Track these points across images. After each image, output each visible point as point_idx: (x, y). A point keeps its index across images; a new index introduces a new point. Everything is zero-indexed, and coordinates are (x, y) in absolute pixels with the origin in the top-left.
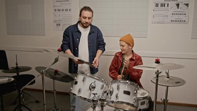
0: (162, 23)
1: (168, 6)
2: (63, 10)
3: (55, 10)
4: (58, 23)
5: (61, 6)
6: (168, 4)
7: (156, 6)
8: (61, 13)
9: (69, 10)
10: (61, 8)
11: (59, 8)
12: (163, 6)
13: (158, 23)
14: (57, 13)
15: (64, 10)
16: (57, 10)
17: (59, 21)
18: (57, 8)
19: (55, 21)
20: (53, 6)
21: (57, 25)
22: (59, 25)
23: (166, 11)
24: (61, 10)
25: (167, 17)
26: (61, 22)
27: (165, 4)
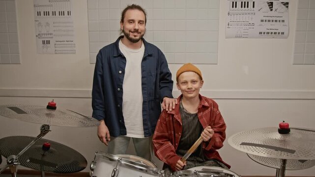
0: (243, 36)
1: (254, 7)
2: (54, 13)
3: (39, 14)
4: (46, 40)
5: (52, 6)
6: (254, 2)
7: (233, 7)
8: (50, 19)
9: (66, 13)
10: (50, 10)
11: (46, 9)
12: (245, 7)
13: (236, 37)
14: (43, 19)
15: (57, 13)
16: (42, 14)
17: (48, 36)
18: (42, 10)
19: (38, 36)
20: (34, 6)
21: (44, 42)
22: (48, 42)
23: (250, 16)
24: (51, 14)
25: (253, 27)
26: (52, 38)
27: (249, 3)
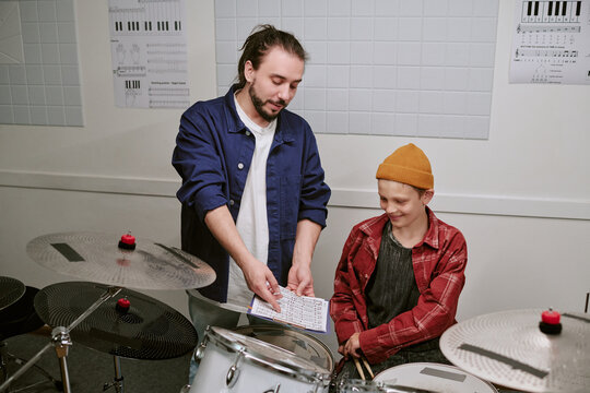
0: (549, 79)
1: (578, 14)
2: (148, 26)
3: (119, 26)
4: (132, 79)
5: (142, 10)
6: (579, 4)
7: (529, 14)
8: (140, 36)
9: (172, 26)
10: (141, 19)
11: (134, 18)
12: (557, 14)
13: (534, 81)
14: (127, 37)
15: (154, 26)
16: (125, 26)
17: (136, 72)
18: (125, 19)
19: (118, 71)
20: (110, 11)
21: (128, 84)
22: (137, 85)
23: (569, 34)
24: (142, 26)
25: (574, 59)
26: (144, 75)
27: (568, 4)
